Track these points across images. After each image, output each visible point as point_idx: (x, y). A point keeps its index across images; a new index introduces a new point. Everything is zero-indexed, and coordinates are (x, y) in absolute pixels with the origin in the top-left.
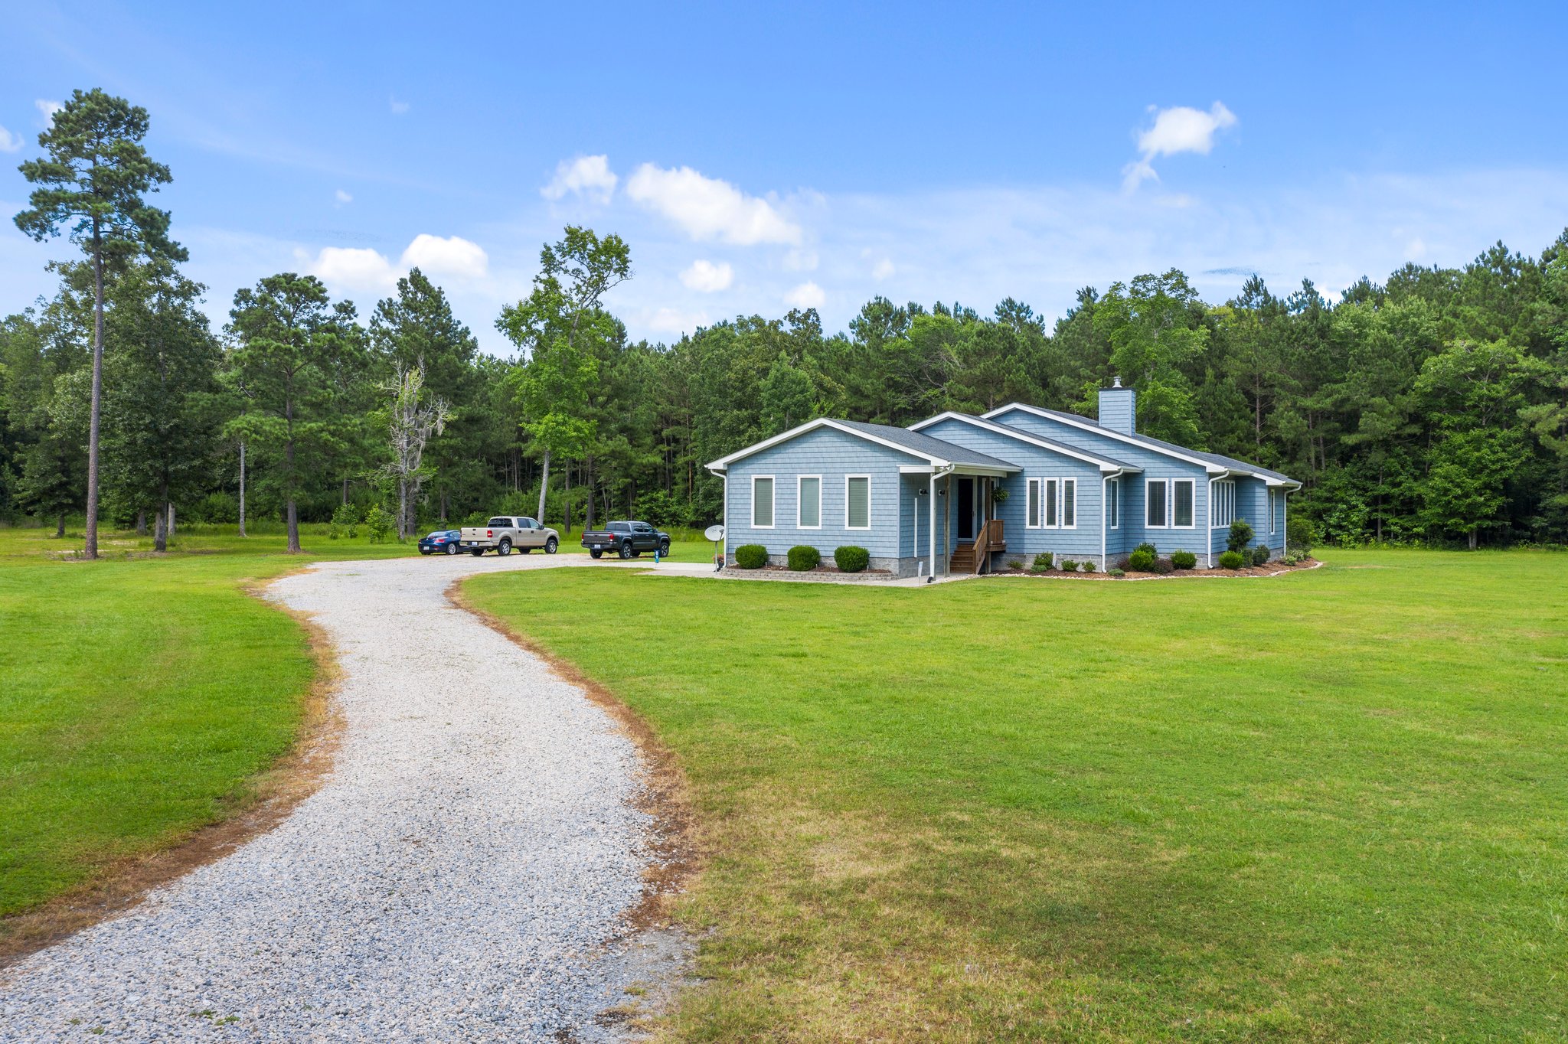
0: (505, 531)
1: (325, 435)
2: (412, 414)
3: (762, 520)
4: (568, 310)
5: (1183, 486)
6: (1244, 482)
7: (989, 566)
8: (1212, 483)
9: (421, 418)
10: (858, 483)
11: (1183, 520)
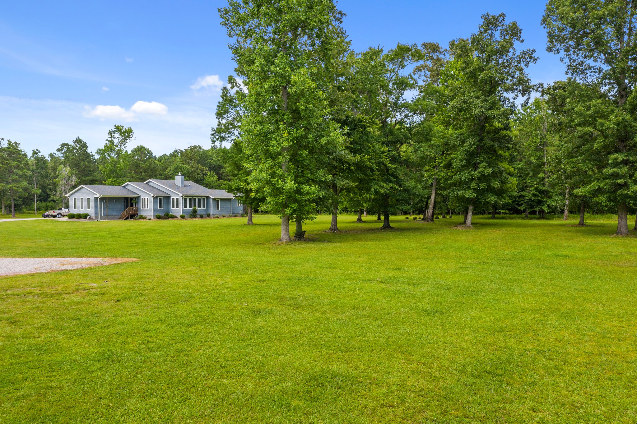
0: (60, 211)
2: (66, 180)
3: (75, 208)
4: (117, 148)
5: (177, 199)
6: (208, 197)
7: (129, 218)
8: (182, 198)
9: (69, 181)
10: (89, 199)
11: (177, 207)
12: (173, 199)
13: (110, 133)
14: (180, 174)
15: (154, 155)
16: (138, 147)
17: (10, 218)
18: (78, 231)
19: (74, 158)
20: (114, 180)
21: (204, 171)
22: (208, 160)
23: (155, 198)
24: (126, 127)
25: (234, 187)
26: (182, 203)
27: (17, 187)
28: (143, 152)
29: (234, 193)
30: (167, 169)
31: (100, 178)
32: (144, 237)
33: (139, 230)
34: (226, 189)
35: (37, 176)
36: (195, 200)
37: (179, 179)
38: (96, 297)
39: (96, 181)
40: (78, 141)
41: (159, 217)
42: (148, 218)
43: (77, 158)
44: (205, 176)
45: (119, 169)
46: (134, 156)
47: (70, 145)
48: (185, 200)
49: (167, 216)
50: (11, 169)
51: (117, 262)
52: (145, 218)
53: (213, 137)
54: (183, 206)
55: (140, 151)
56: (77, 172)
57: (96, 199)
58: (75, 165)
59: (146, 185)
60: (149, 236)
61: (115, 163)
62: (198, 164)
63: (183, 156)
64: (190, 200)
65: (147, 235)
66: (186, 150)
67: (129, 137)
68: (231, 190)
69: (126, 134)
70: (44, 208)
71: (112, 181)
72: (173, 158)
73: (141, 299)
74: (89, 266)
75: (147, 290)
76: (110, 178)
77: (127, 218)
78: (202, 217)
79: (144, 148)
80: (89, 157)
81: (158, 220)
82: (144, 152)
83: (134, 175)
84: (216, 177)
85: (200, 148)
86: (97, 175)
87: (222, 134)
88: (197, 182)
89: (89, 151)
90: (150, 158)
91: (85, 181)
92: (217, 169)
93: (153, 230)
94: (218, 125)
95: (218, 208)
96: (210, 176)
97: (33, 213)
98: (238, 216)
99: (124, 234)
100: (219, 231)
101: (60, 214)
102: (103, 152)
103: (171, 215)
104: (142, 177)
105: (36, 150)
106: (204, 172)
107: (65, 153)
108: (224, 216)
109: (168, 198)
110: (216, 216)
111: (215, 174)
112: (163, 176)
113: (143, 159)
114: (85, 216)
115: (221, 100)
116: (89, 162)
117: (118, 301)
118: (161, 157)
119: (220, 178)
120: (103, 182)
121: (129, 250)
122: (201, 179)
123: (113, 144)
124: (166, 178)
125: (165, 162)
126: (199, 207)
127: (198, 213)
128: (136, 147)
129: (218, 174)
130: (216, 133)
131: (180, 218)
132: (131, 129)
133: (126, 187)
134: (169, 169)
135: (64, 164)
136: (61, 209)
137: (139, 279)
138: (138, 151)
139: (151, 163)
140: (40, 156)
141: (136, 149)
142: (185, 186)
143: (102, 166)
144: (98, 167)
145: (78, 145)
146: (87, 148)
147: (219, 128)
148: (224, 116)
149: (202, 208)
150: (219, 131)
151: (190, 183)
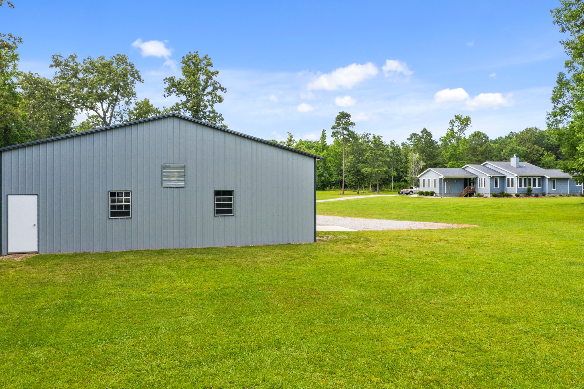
0: (411, 190)
1: (379, 171)
2: (415, 164)
3: (424, 186)
4: (457, 135)
5: (512, 179)
6: (543, 177)
7: (468, 196)
8: (517, 178)
9: (418, 165)
10: (435, 180)
11: (512, 186)
12: (508, 179)
13: (451, 123)
14: (515, 156)
15: (490, 139)
16: (475, 132)
17: (375, 194)
18: (429, 205)
19: (421, 146)
20: (454, 162)
21: (540, 151)
22: (545, 141)
23: (492, 178)
24: (464, 116)
25: (570, 167)
26: (517, 183)
27: (381, 171)
28: (479, 136)
29: (570, 173)
30: (502, 150)
31: (442, 161)
32: (483, 211)
33: (478, 206)
34: (561, 169)
35: (394, 162)
36: (530, 180)
37: (514, 161)
38: (454, 245)
39: (439, 164)
40: (425, 131)
41: (495, 196)
42: (484, 196)
43: (424, 146)
44: (541, 157)
45: (458, 153)
46: (471, 140)
47: (418, 135)
48: (520, 179)
49: (502, 195)
50: (377, 157)
51: (463, 227)
52: (482, 196)
53: (548, 120)
54: (517, 185)
55: (477, 136)
56: (424, 157)
57: (441, 179)
58: (422, 151)
59: (483, 167)
60: (486, 211)
61: (455, 148)
62: (534, 145)
63: (518, 138)
64: (525, 180)
65: (485, 210)
66: (522, 133)
67: (467, 124)
68: (567, 170)
69: (465, 122)
70: (397, 186)
71: (452, 164)
72: (509, 140)
73: (484, 248)
74: (444, 228)
75: (488, 244)
76: (450, 162)
77: (466, 196)
78: (537, 196)
79: (481, 133)
80: (433, 144)
81: (494, 198)
82: (481, 136)
83: (472, 158)
84: (554, 157)
85: (536, 129)
86: (440, 159)
87: (557, 118)
88: (532, 162)
89: (433, 139)
90: (486, 142)
91: (430, 164)
92: (554, 149)
93: (490, 206)
94: (554, 109)
95: (554, 187)
96: (547, 156)
97: (390, 191)
98: (576, 196)
99: (465, 208)
100: (553, 208)
101: (412, 192)
102: (445, 140)
103: (507, 194)
104: (478, 160)
105: (392, 141)
106: (540, 153)
107: (414, 142)
108: (561, 196)
109: (503, 178)
110: (552, 195)
111: (553, 154)
112: (498, 158)
113: (479, 143)
114: (432, 194)
115: (556, 85)
116: (433, 149)
117: (469, 248)
118: (496, 140)
119: (558, 158)
120: (445, 165)
121: (471, 219)
122: (537, 159)
123: (454, 132)
124: (501, 160)
125: (501, 144)
126: (535, 186)
127: (532, 192)
128: (473, 133)
129: (555, 154)
130: (551, 117)
131: (515, 196)
132: (469, 117)
133: (465, 169)
134: (504, 151)
135: (414, 151)
136: (412, 188)
137: (481, 237)
138: (475, 136)
139: (487, 146)
140: (395, 146)
141: (473, 135)
142: (520, 167)
143: (444, 151)
144: (441, 153)
145: (425, 135)
146: (432, 137)
147: (554, 112)
148: (560, 100)
149: (537, 187)
150: (555, 115)
151: (525, 164)
